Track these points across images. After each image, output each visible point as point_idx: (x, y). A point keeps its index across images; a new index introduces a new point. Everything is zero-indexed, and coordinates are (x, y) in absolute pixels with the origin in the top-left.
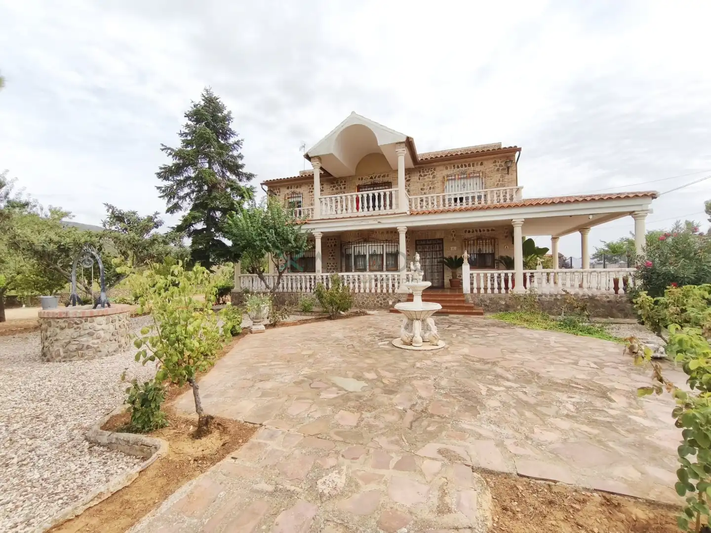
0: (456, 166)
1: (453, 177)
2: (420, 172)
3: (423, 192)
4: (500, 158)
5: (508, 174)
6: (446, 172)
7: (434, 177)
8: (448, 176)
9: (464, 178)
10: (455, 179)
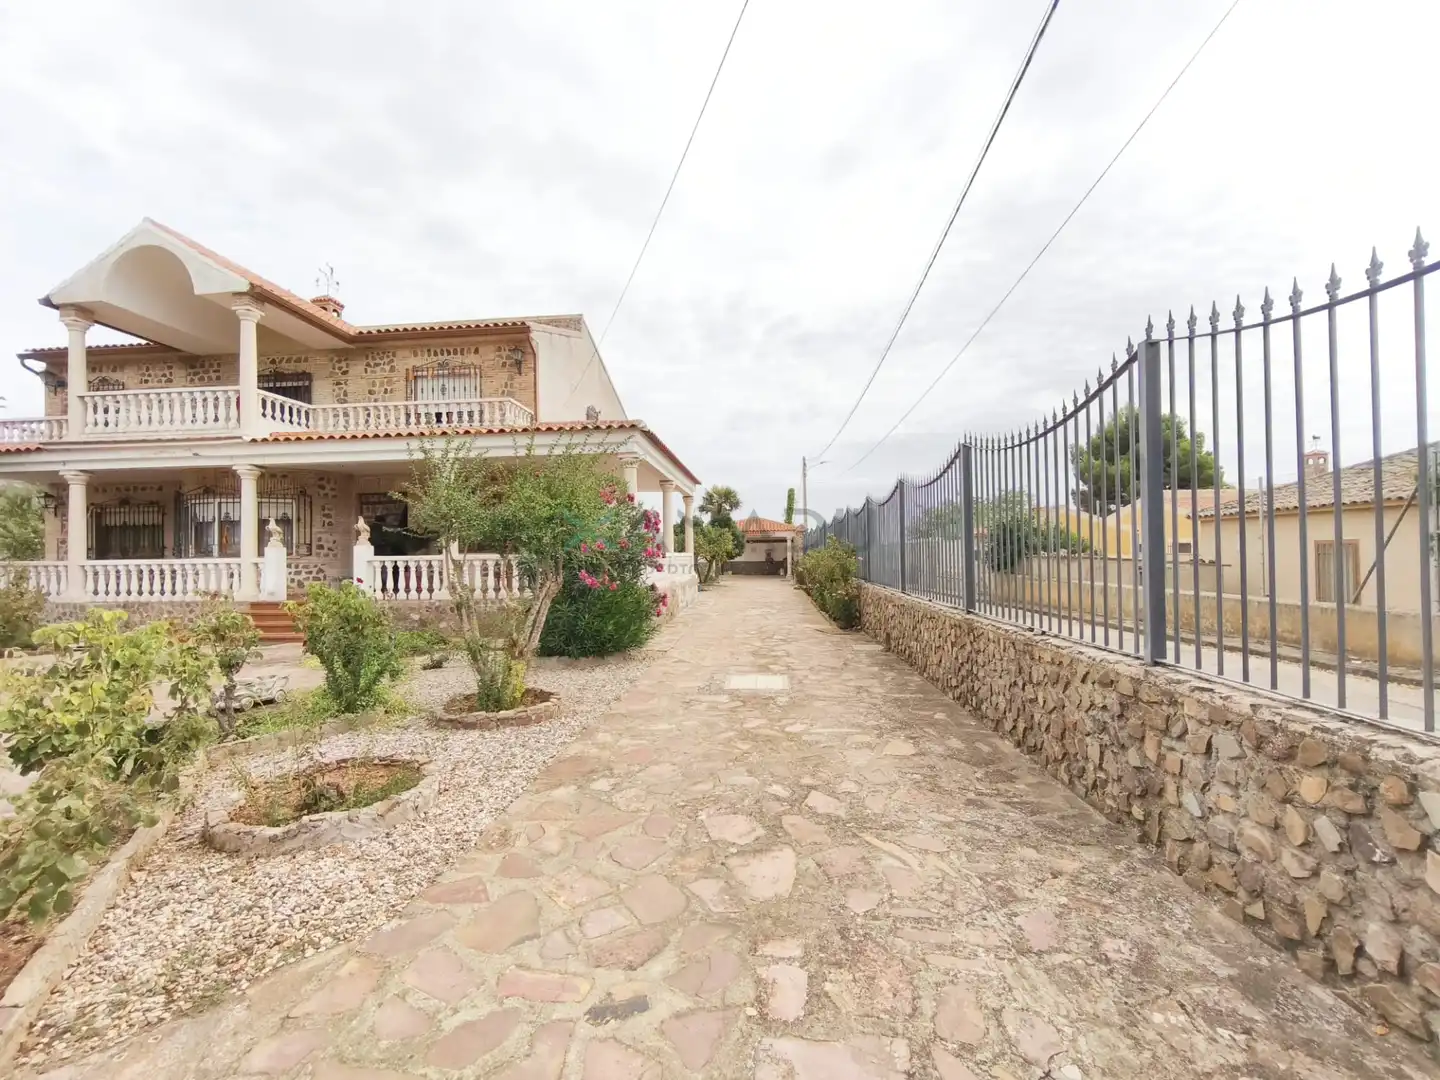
0: (432, 351)
1: (425, 373)
2: (367, 358)
3: (373, 397)
4: (505, 343)
5: (520, 374)
6: (413, 362)
7: (392, 369)
8: (416, 370)
9: (443, 376)
10: (426, 377)
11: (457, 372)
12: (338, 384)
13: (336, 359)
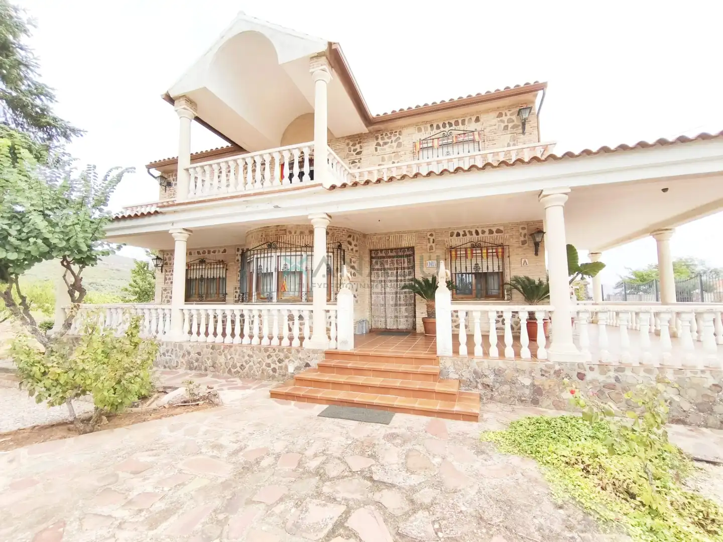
0: (435, 126)
1: (430, 144)
2: (377, 138)
4: (509, 108)
5: (523, 133)
6: (417, 136)
7: (399, 145)
8: (421, 143)
9: (447, 144)
10: (433, 147)
11: (461, 139)
12: (354, 162)
13: (351, 143)
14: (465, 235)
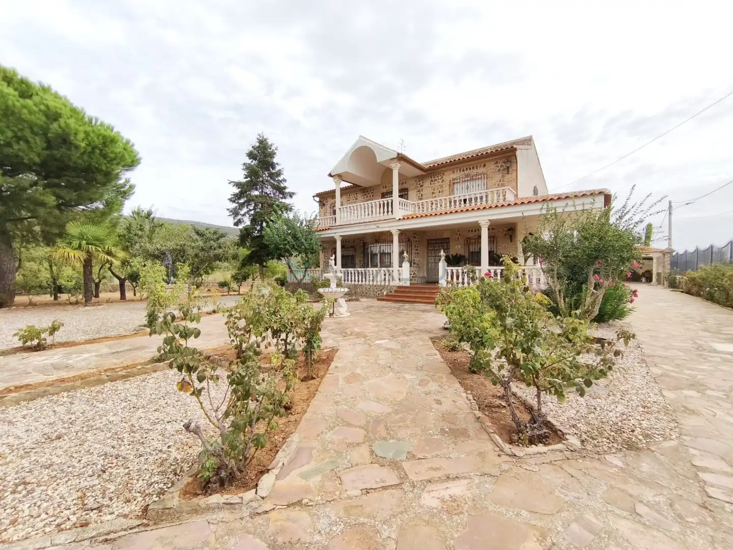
0: (462, 170)
1: (458, 181)
2: (431, 178)
4: (501, 159)
5: (508, 174)
6: (452, 176)
7: (443, 181)
8: (454, 179)
9: (468, 181)
11: (474, 178)
12: (419, 191)
13: (418, 180)
14: (475, 231)
